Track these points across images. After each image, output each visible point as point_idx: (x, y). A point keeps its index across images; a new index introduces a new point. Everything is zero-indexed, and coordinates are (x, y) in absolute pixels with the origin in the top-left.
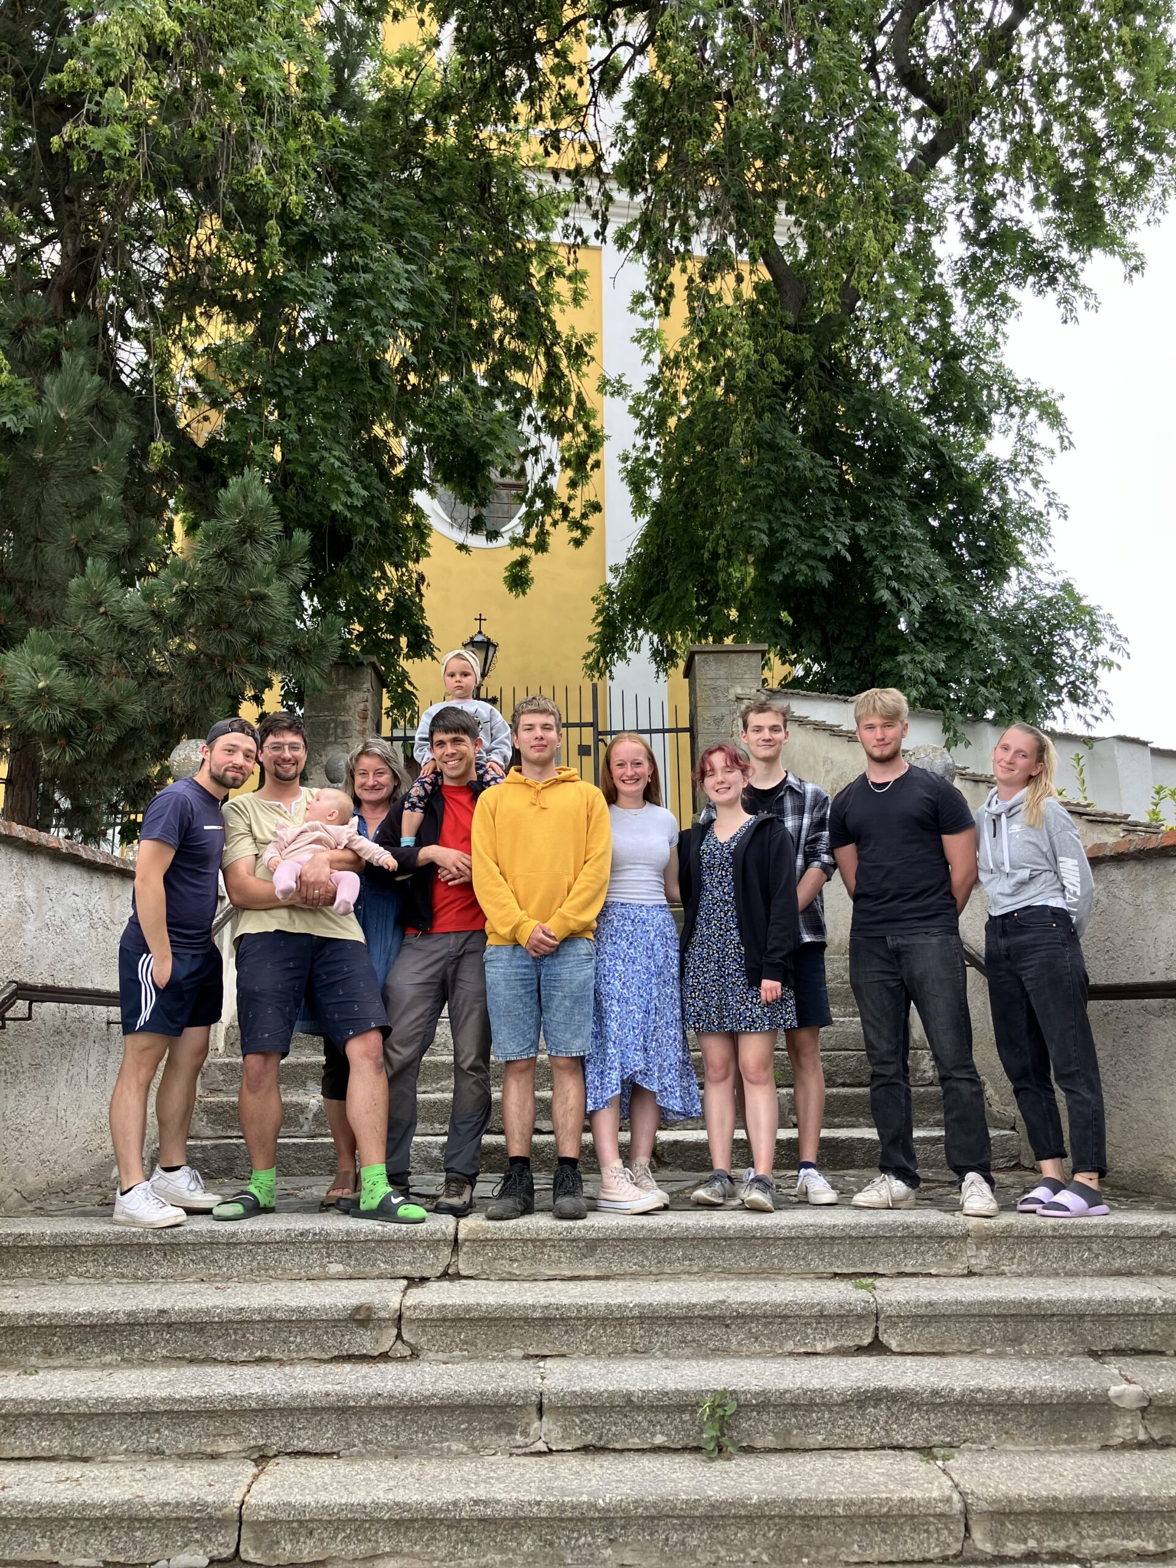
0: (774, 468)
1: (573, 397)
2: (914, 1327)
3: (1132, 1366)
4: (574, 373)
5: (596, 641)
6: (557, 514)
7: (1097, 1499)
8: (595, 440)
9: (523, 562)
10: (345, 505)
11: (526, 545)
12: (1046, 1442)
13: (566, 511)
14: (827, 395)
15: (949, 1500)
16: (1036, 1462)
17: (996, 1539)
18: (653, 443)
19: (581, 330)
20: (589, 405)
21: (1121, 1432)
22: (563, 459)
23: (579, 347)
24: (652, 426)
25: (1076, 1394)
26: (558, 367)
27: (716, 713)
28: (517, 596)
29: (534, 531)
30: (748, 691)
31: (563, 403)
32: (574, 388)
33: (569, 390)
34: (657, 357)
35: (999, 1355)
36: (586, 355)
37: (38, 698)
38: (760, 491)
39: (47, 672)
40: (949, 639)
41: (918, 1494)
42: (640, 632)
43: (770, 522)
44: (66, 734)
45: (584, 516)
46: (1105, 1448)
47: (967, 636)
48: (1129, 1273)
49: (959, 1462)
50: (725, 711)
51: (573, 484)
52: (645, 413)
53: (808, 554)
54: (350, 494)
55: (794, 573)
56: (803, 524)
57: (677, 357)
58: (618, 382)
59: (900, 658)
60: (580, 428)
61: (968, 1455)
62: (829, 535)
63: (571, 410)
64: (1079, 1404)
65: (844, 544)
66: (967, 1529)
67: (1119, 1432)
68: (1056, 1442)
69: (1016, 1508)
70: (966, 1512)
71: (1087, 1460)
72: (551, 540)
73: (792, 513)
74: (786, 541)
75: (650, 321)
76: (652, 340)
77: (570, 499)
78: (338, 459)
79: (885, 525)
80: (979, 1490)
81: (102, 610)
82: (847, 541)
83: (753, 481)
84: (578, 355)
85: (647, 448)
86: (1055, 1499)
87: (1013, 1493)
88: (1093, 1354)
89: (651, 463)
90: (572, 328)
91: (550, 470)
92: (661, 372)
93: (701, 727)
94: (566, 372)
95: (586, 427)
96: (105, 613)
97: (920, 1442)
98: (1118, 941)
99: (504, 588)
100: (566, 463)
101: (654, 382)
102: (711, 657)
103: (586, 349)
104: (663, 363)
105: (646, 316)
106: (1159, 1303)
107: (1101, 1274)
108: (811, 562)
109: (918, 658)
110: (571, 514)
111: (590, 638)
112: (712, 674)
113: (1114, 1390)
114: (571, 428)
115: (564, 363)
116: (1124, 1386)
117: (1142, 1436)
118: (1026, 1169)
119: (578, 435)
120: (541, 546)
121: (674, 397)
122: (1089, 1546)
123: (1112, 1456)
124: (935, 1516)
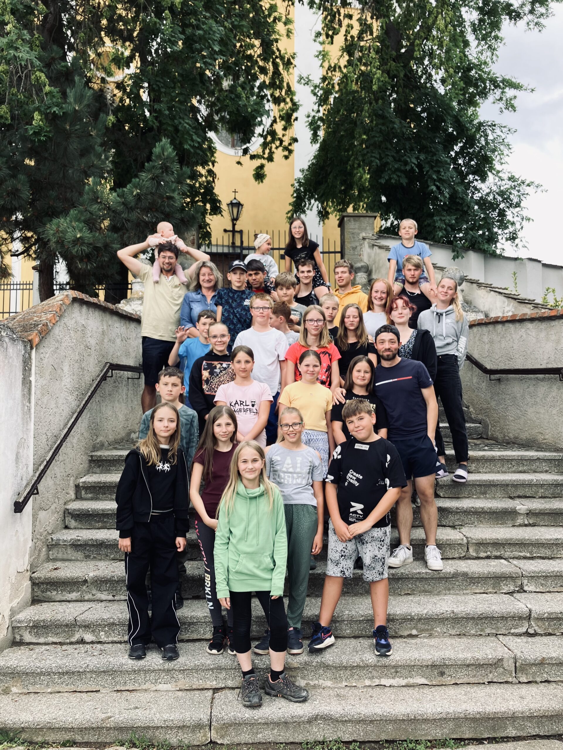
0: (383, 128)
1: (285, 84)
2: (449, 489)
3: (523, 501)
4: (286, 72)
5: (292, 205)
6: (278, 143)
7: (511, 539)
8: (295, 107)
9: (262, 167)
10: (190, 145)
11: (264, 158)
12: (494, 524)
13: (281, 141)
14: (407, 91)
15: (462, 539)
16: (490, 530)
17: (477, 552)
18: (321, 109)
19: (290, 52)
20: (292, 89)
21: (519, 521)
22: (280, 116)
23: (289, 60)
24: (323, 101)
25: (506, 509)
26: (278, 70)
27: (354, 245)
28: (259, 183)
29: (267, 151)
30: (368, 235)
31: (281, 88)
32: (285, 80)
33: (283, 81)
34: (326, 65)
35: (478, 498)
36: (292, 64)
37: (77, 241)
38: (376, 139)
39: (81, 231)
40: (457, 210)
41: (452, 538)
42: (313, 201)
43: (380, 154)
44: (88, 257)
45: (290, 144)
46: (514, 526)
47: (465, 209)
48: (524, 472)
49: (464, 530)
50: (357, 244)
51: (285, 129)
52: (319, 94)
53: (397, 170)
54: (192, 140)
55: (390, 179)
56: (395, 155)
57: (335, 66)
58: (308, 78)
59: (435, 218)
60: (288, 100)
61: (467, 528)
62: (408, 159)
63: (284, 91)
64: (506, 512)
65: (414, 164)
66: (468, 549)
67: (518, 521)
68: (497, 524)
69: (485, 542)
70: (468, 543)
71: (508, 529)
72: (275, 156)
73: (390, 150)
74: (387, 163)
75: (324, 46)
76: (324, 56)
77: (283, 135)
78: (188, 124)
79: (433, 156)
80: (473, 537)
81: (99, 201)
82: (416, 163)
83: (373, 134)
84: (288, 64)
85: (318, 111)
86: (497, 539)
87: (484, 537)
88: (511, 498)
89: (321, 119)
90: (286, 49)
91: (275, 121)
92: (327, 73)
93: (347, 251)
94: (282, 72)
95: (292, 100)
96: (100, 202)
97: (451, 524)
98: (529, 352)
99: (253, 180)
100: (282, 118)
101: (324, 79)
102: (352, 219)
103: (292, 60)
104: (329, 69)
105: (322, 43)
106: (535, 481)
107: (514, 472)
108: (399, 174)
109: (443, 218)
110: (284, 143)
111: (290, 204)
112: (352, 227)
113: (518, 508)
114: (284, 100)
115: (281, 68)
116: (522, 506)
117: (526, 522)
118: (484, 439)
119: (287, 103)
120: (270, 159)
121: (333, 87)
122: (507, 554)
123: (516, 528)
124: (458, 544)
